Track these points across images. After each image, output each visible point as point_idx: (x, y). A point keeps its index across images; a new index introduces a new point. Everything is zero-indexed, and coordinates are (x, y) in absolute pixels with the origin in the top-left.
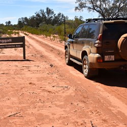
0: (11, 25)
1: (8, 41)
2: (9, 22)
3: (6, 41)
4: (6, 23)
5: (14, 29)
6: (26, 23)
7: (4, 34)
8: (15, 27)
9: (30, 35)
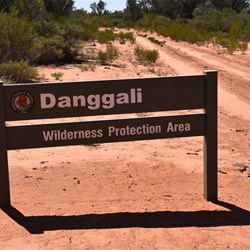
0: (106, 12)
1: (124, 98)
2: (101, 5)
3: (110, 100)
4: (93, 6)
5: (115, 24)
6: (149, 6)
7: (86, 39)
8: (116, 19)
9: (169, 42)
